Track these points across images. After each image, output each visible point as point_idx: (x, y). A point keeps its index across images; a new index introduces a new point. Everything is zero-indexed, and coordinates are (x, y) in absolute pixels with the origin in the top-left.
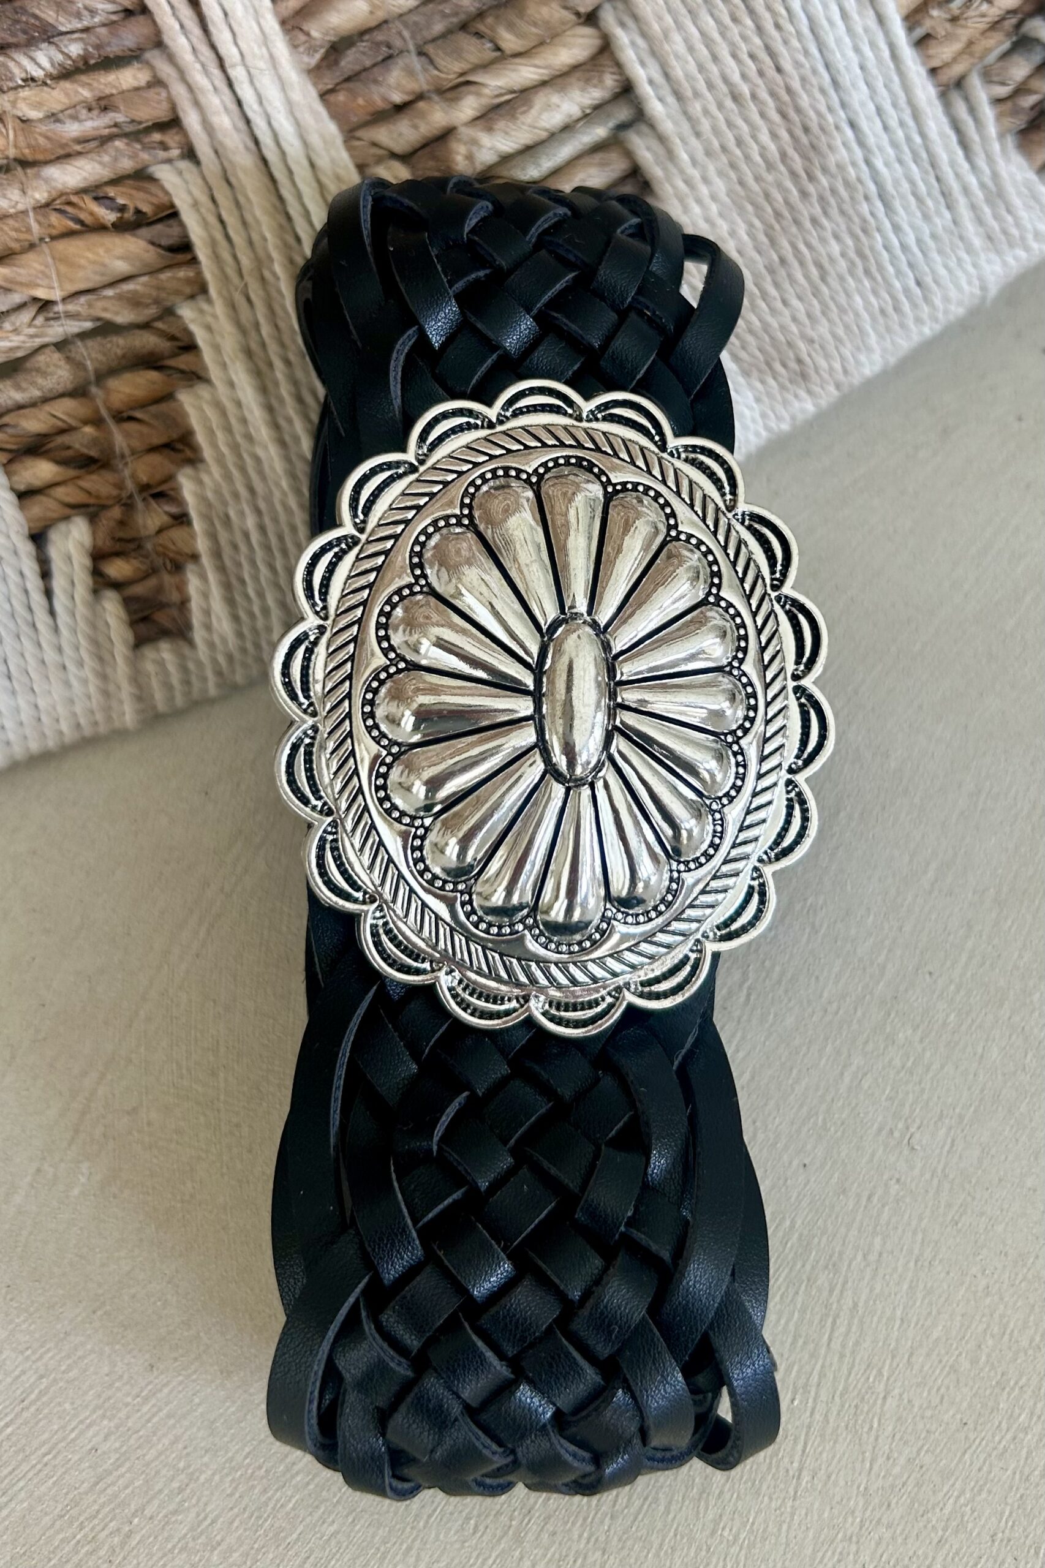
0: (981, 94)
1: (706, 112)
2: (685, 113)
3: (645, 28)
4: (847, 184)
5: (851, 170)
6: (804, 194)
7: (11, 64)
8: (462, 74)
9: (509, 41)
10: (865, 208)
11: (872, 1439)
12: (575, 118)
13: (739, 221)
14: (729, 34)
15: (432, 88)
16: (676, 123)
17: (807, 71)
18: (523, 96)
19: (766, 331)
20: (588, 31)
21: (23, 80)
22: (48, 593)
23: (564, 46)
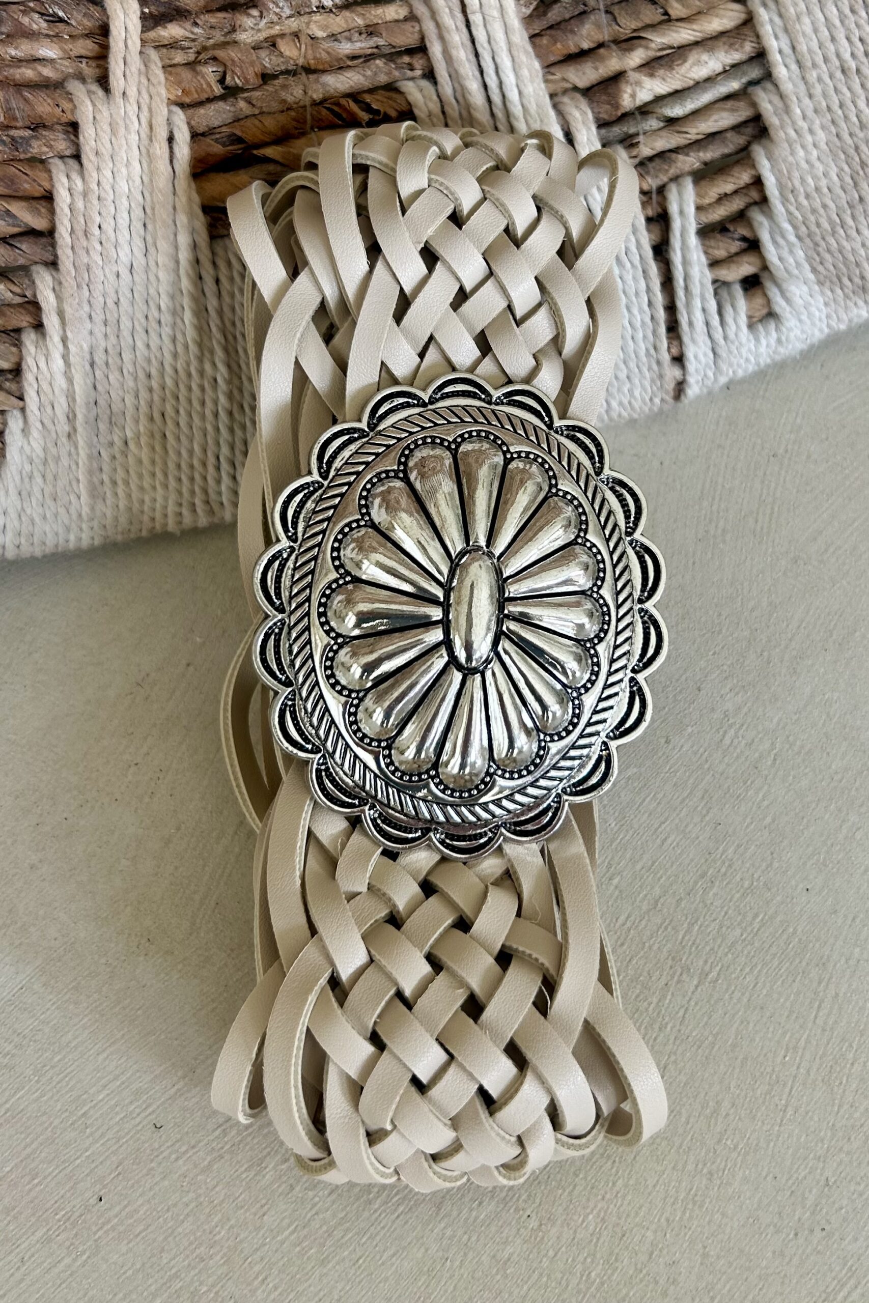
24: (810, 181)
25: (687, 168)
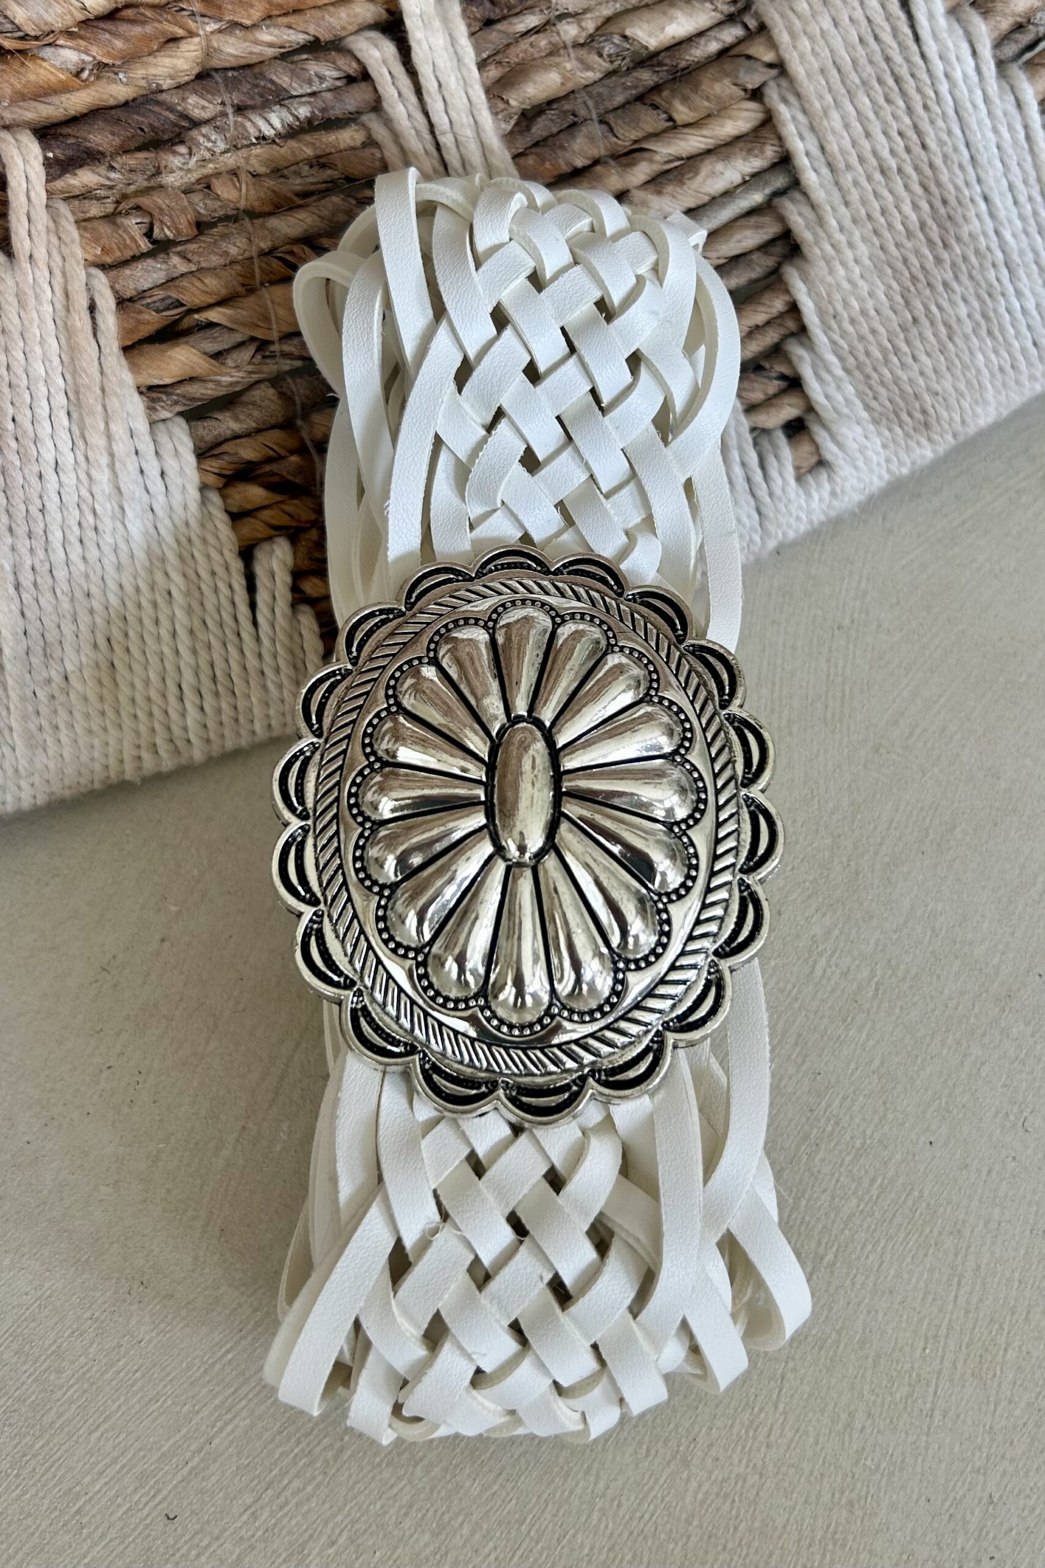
1: (856, 183)
2: (837, 183)
3: (807, 105)
4: (977, 252)
5: (982, 239)
6: (938, 261)
7: (248, 124)
8: (635, 142)
9: (682, 113)
10: (991, 275)
11: (995, 1384)
12: (735, 184)
13: (879, 283)
14: (882, 113)
15: (607, 153)
16: (827, 192)
17: (949, 149)
18: (691, 163)
19: (896, 383)
20: (752, 105)
21: (257, 138)
22: (253, 606)
23: (730, 118)
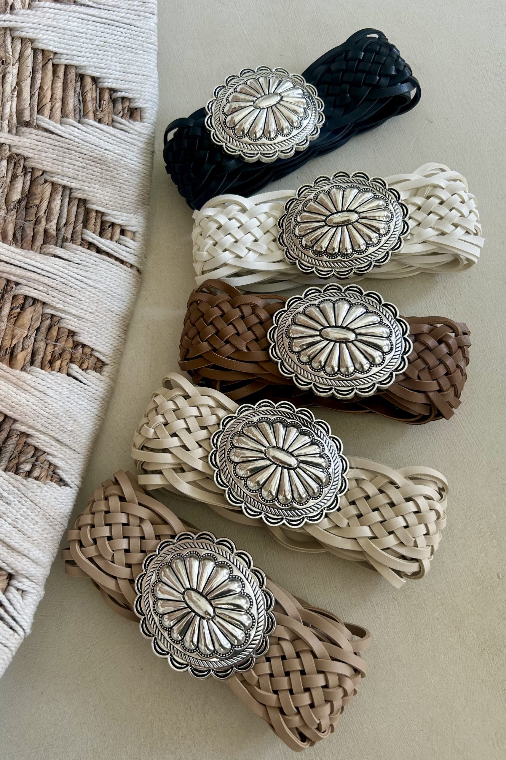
0: (118, 119)
1: (82, 176)
2: (78, 180)
3: (57, 173)
4: (115, 161)
5: (114, 158)
6: (111, 171)
8: (36, 217)
9: (37, 202)
10: (123, 162)
12: (61, 202)
14: (71, 158)
15: (34, 225)
16: (79, 184)
17: (90, 149)
18: (49, 207)
20: (47, 184)
22: (81, 382)
23: (46, 192)
24: (107, 197)
25: (81, 228)
